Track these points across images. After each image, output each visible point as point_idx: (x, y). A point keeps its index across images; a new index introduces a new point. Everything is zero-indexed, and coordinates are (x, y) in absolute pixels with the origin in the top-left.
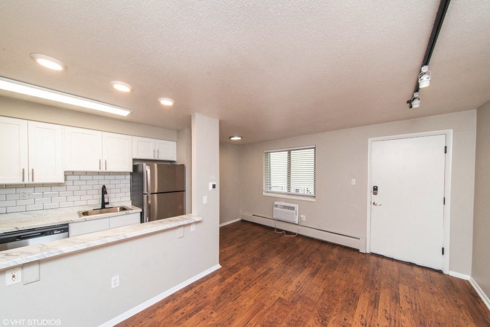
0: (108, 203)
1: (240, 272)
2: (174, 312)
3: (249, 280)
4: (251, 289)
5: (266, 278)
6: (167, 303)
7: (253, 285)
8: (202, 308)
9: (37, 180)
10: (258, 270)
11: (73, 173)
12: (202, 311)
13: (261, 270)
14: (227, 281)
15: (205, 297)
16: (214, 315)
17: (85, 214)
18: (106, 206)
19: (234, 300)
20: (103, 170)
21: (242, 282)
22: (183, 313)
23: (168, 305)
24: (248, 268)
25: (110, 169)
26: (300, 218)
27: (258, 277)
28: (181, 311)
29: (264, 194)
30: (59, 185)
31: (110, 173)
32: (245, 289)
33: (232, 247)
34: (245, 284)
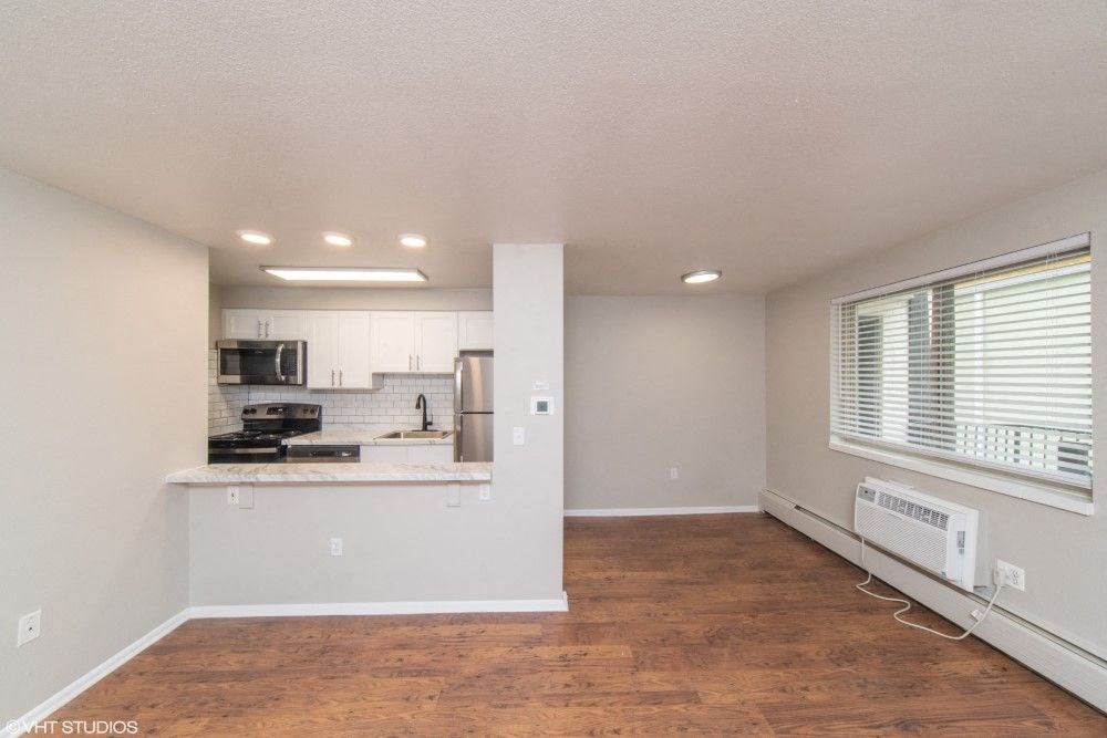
0: (431, 424)
1: (592, 648)
2: (395, 649)
3: (589, 685)
4: (562, 712)
5: (641, 711)
6: (408, 624)
7: (580, 705)
8: (429, 675)
9: (346, 385)
10: (645, 676)
11: (383, 375)
12: (424, 681)
13: (653, 680)
14: (538, 650)
15: (461, 656)
16: (429, 706)
17: (396, 435)
18: (429, 427)
19: (496, 706)
20: (414, 370)
21: (567, 677)
22: (401, 660)
23: (404, 629)
24: (624, 652)
25: (425, 369)
26: (985, 567)
27: (621, 694)
28: (401, 653)
29: (835, 442)
30: (364, 391)
31: (424, 376)
32: (549, 700)
33: (649, 575)
34: (567, 686)
